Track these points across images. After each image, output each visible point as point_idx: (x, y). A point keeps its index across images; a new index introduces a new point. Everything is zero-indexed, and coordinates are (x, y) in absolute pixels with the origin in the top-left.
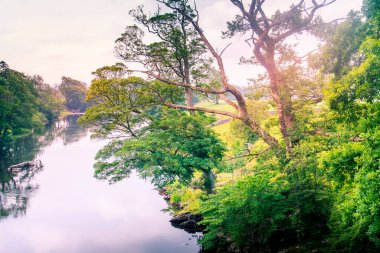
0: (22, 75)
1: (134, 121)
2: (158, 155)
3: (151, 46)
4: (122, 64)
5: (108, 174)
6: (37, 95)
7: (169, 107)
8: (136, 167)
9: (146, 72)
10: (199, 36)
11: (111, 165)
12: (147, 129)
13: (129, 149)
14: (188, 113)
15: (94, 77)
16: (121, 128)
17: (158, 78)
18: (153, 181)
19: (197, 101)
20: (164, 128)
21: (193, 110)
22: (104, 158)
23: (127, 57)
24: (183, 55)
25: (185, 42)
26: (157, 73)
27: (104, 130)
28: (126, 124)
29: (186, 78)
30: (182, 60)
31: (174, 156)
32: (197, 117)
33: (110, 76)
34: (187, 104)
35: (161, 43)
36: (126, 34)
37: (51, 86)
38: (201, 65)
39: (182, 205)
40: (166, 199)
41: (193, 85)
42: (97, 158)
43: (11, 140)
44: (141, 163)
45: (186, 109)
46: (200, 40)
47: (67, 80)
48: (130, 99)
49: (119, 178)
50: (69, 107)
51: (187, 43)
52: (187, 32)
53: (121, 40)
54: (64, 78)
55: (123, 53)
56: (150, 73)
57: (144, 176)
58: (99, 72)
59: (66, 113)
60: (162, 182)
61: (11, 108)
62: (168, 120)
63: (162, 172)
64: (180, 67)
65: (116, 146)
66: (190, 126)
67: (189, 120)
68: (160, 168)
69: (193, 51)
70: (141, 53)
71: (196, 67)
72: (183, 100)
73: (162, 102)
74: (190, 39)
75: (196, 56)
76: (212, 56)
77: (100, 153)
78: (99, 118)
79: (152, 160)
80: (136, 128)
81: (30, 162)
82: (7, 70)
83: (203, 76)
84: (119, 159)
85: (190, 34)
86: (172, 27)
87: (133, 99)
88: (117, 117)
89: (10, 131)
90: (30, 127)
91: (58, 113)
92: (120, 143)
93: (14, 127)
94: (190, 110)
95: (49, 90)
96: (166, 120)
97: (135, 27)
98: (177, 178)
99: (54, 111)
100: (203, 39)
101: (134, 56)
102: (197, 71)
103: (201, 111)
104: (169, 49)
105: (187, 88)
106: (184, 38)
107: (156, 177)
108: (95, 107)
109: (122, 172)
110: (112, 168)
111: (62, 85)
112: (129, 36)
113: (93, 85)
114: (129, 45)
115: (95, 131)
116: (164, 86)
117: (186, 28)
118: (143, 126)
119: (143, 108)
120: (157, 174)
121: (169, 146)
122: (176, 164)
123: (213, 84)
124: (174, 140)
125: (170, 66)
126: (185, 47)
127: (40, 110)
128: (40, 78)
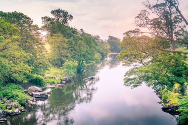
0: (90, 35)
1: (144, 58)
2: (156, 75)
3: (153, 20)
4: (138, 29)
5: (131, 84)
6: (97, 45)
7: (162, 50)
8: (144, 80)
9: (151, 33)
10: (179, 14)
11: (132, 79)
12: (151, 61)
13: (141, 71)
14: (172, 54)
15: (124, 36)
16: (138, 61)
17: (157, 36)
18: (153, 88)
19: (177, 47)
20: (159, 61)
21: (175, 52)
22: (129, 76)
23: (141, 26)
24: (170, 24)
25: (171, 17)
26: (156, 34)
27: (129, 62)
28: (140, 59)
29: (171, 36)
30: (169, 26)
31: (164, 76)
32: (177, 56)
33: (132, 35)
34: (171, 49)
35: (158, 18)
36: (141, 14)
37: (104, 40)
38: (180, 29)
39: (168, 101)
40: (159, 97)
41: (175, 39)
42: (125, 76)
43: (85, 66)
44: (147, 79)
45: (171, 52)
46: (179, 16)
47: (111, 37)
48: (142, 47)
49: (136, 86)
50: (112, 50)
51: (172, 18)
52: (172, 12)
53: (138, 17)
54: (109, 36)
55: (139, 23)
56: (152, 33)
57: (149, 85)
58: (127, 33)
59: (110, 53)
60: (158, 88)
61: (85, 51)
62: (161, 57)
63: (158, 83)
64: (168, 30)
65: (135, 70)
66: (173, 60)
67: (173, 57)
68: (157, 81)
69: (175, 22)
70: (148, 24)
71: (177, 30)
72: (170, 47)
73: (159, 48)
74: (173, 16)
75: (177, 24)
76: (185, 24)
77: (127, 73)
78: (126, 56)
79: (153, 77)
80: (145, 61)
81: (94, 77)
82: (84, 33)
83: (180, 35)
84: (136, 76)
85: (174, 13)
86: (164, 10)
87: (144, 47)
88: (136, 55)
89: (84, 62)
90: (93, 60)
91: (107, 53)
92: (137, 68)
93: (86, 60)
94: (173, 52)
95: (102, 42)
96: (160, 57)
97: (145, 11)
98: (166, 87)
99: (105, 53)
100: (181, 15)
101: (144, 25)
102: (177, 32)
103: (179, 53)
104: (163, 21)
105: (172, 41)
106: (171, 15)
107: (155, 86)
108: (124, 50)
109: (138, 83)
110: (133, 81)
111: (109, 40)
112: (142, 15)
113: (124, 40)
114: (142, 20)
115: (125, 62)
116: (160, 40)
117: (172, 10)
118: (148, 60)
119: (149, 51)
120: (155, 84)
121: (162, 70)
122: (166, 80)
123: (185, 39)
124: (165, 68)
125: (163, 30)
126: (171, 20)
127: (98, 52)
128: (98, 37)
